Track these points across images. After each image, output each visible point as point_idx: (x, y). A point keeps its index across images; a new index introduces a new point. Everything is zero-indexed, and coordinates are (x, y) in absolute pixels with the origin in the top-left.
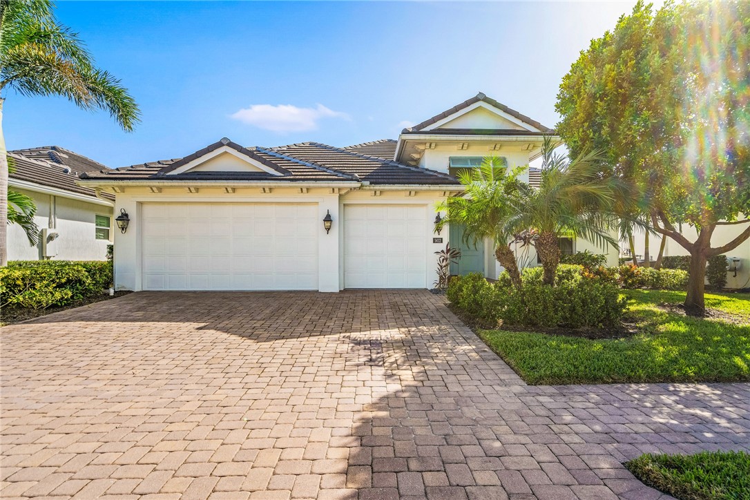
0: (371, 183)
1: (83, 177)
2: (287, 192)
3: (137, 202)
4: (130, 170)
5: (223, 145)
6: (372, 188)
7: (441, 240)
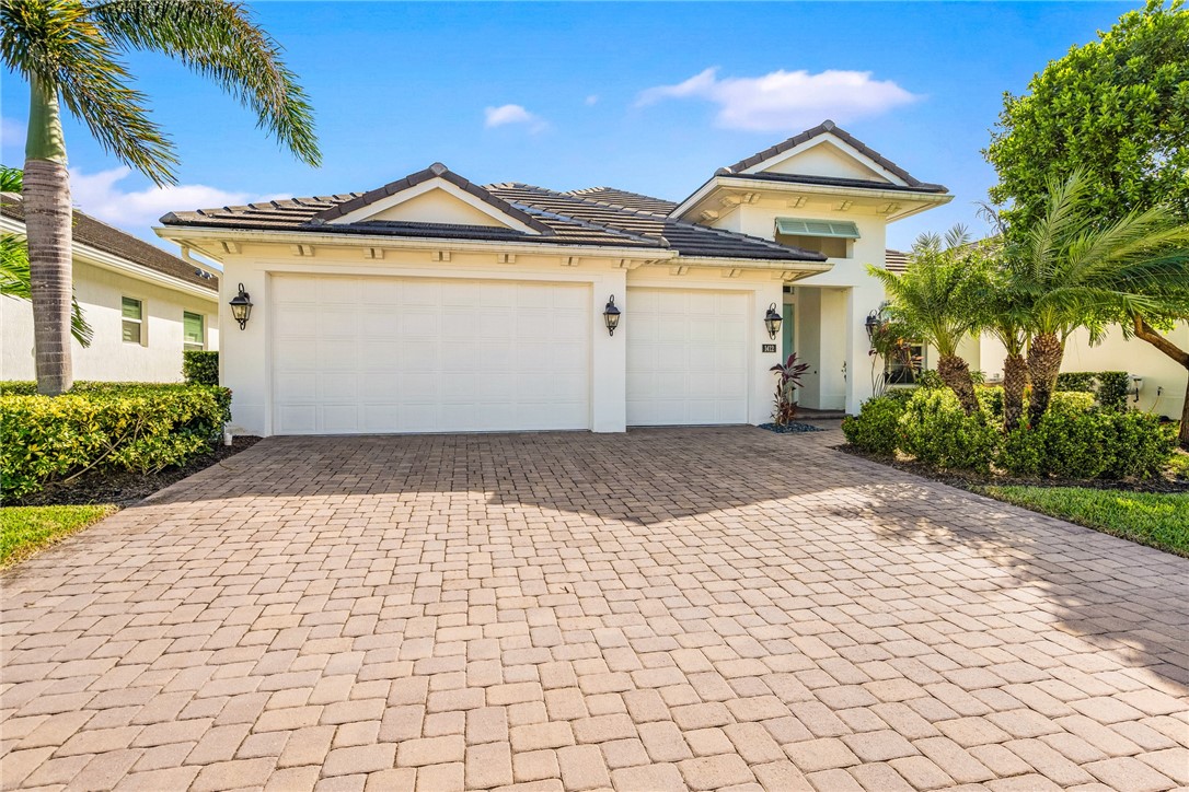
0: (681, 254)
1: (169, 219)
2: (544, 263)
3: (266, 272)
4: (251, 213)
5: (434, 176)
6: (682, 261)
7: (773, 348)
